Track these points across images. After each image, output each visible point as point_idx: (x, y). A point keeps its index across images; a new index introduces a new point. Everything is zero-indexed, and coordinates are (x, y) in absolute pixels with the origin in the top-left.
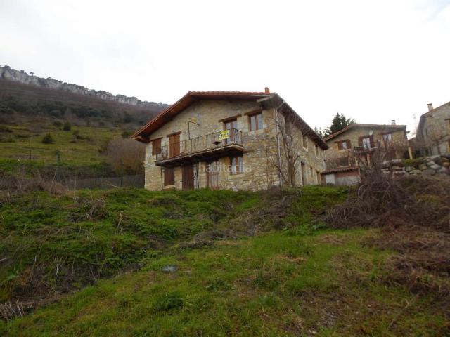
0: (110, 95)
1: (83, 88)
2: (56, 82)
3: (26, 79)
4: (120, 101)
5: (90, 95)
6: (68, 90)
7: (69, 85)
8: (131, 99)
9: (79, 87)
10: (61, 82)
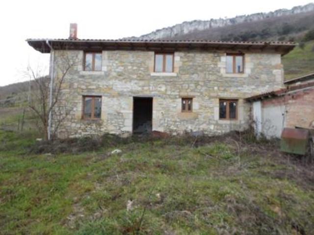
0: (285, 11)
1: (262, 13)
2: (241, 17)
3: (223, 23)
4: (295, 12)
5: (268, 17)
6: (251, 20)
7: (251, 15)
8: (306, 7)
9: (258, 14)
10: (245, 16)
